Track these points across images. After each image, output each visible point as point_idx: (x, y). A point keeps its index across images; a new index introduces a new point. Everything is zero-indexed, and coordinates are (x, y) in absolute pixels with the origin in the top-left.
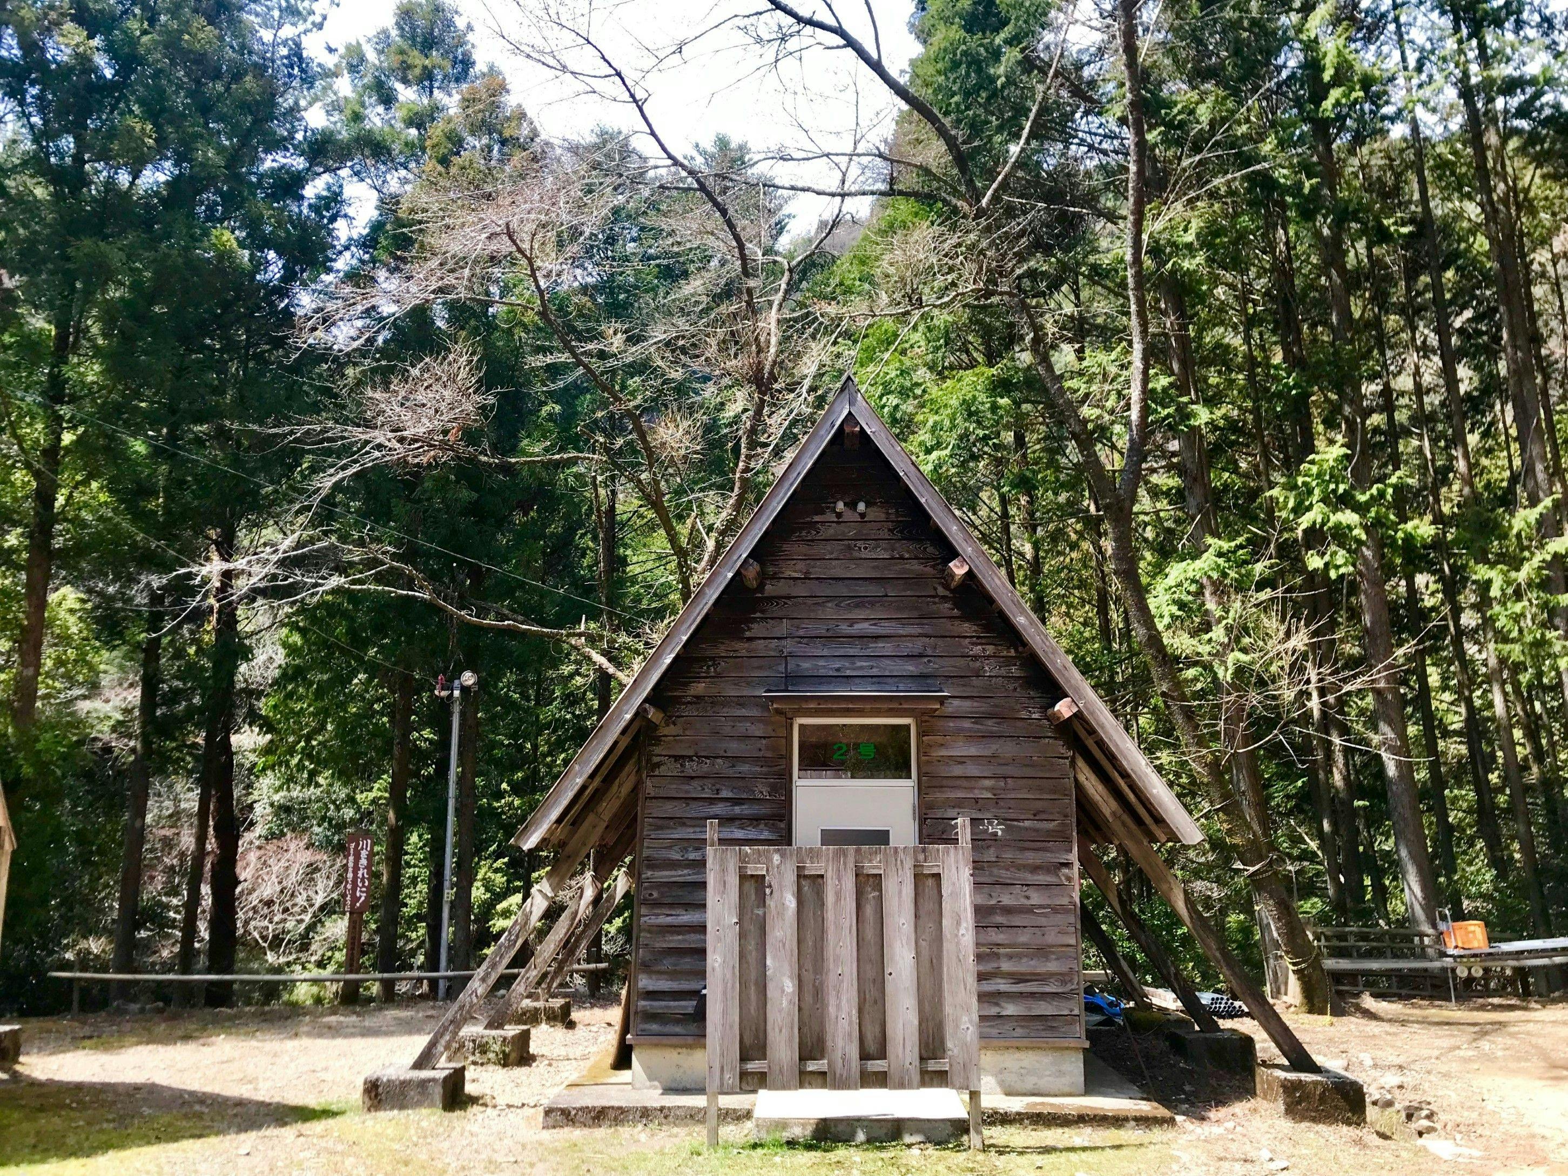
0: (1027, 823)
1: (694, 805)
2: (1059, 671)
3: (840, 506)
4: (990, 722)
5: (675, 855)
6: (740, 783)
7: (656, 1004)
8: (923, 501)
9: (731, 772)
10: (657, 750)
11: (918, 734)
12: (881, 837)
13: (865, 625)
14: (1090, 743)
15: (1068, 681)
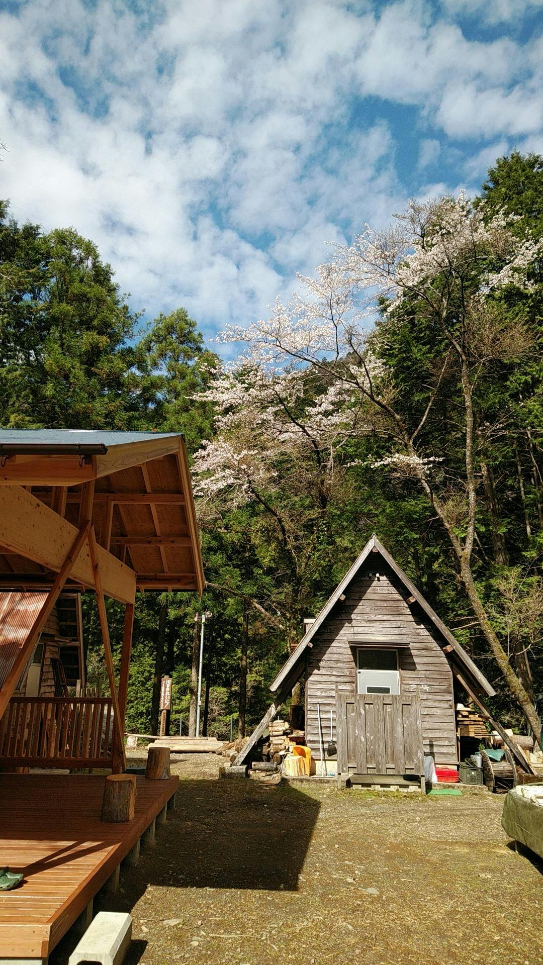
0: (436, 687)
1: (324, 677)
2: (447, 636)
3: (371, 575)
4: (423, 651)
5: (319, 694)
6: (340, 670)
7: (313, 745)
8: (400, 576)
9: (336, 666)
10: (312, 658)
11: (399, 655)
12: (387, 690)
13: (380, 616)
14: (457, 659)
15: (450, 639)
